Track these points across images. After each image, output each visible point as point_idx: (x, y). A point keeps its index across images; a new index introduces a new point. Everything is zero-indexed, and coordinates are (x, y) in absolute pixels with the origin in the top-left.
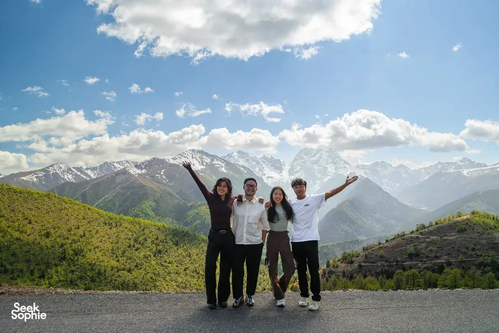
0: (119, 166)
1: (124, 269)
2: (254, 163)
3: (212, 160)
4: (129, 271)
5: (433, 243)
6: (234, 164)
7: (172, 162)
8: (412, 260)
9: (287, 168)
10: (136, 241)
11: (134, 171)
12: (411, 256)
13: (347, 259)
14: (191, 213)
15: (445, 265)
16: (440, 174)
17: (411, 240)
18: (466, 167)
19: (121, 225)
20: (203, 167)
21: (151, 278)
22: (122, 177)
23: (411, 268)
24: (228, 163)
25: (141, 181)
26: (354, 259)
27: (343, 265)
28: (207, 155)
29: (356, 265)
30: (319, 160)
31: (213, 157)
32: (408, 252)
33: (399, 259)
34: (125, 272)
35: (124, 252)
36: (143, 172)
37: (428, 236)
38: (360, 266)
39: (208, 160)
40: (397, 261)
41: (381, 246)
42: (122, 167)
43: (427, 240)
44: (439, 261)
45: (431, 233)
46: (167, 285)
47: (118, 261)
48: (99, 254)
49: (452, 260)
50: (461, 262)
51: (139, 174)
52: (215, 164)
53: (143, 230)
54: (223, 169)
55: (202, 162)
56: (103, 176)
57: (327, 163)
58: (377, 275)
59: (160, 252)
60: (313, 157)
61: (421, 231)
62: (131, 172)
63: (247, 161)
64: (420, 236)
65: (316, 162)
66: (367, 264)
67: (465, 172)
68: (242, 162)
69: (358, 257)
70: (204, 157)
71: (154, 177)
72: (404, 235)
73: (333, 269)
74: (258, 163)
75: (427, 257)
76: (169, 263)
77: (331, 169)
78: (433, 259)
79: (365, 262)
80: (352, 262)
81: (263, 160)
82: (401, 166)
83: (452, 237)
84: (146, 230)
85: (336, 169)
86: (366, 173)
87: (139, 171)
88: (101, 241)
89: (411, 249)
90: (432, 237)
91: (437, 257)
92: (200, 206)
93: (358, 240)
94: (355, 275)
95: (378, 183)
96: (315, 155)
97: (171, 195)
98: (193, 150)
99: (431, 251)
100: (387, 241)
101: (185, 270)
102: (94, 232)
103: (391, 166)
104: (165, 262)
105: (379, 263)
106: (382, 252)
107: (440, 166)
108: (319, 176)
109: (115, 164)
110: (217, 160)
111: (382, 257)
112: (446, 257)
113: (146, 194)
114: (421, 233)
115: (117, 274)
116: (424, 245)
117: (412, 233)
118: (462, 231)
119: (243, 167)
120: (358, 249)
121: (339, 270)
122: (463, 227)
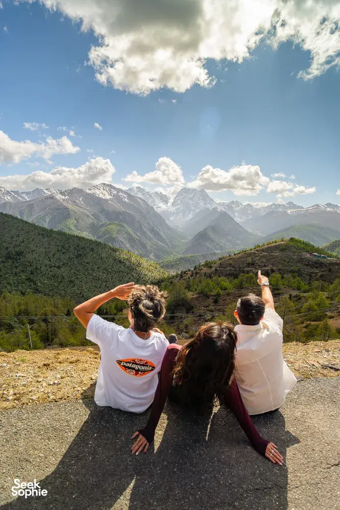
0: (48, 192)
1: (54, 267)
2: (148, 196)
3: (118, 192)
4: (59, 267)
5: (264, 257)
6: (133, 196)
7: (88, 191)
8: (249, 267)
9: (171, 201)
10: (63, 247)
11: (59, 197)
12: (249, 265)
13: (208, 265)
14: (103, 229)
15: (269, 271)
16: (273, 212)
17: (250, 255)
18: (290, 208)
19: (51, 235)
20: (111, 197)
21: (75, 273)
22: (50, 201)
23: (248, 272)
24: (129, 196)
25: (65, 204)
26: (212, 265)
27: (205, 269)
28: (114, 188)
29: (213, 269)
30: (194, 197)
31: (119, 190)
32: (248, 262)
33: (241, 266)
34: (56, 269)
35: (54, 255)
36: (66, 198)
37: (261, 252)
38: (216, 270)
39: (115, 192)
40: (240, 268)
41: (231, 257)
42: (49, 193)
43: (260, 255)
44: (266, 268)
45: (263, 251)
46: (86, 278)
47: (50, 261)
48: (35, 255)
49: (274, 268)
50: (280, 270)
51: (63, 200)
52: (120, 196)
53: (68, 240)
54: (126, 200)
55: (111, 193)
56: (35, 199)
57: (199, 200)
58: (226, 275)
59: (80, 255)
60: (190, 194)
61: (257, 249)
62: (57, 197)
63: (143, 194)
64: (256, 252)
65: (191, 199)
66: (221, 269)
67: (289, 212)
68: (140, 195)
69: (215, 264)
70: (112, 189)
71: (75, 202)
72: (246, 251)
73: (198, 271)
74: (151, 196)
75: (259, 266)
76: (87, 263)
77: (202, 204)
78: (262, 267)
79: (219, 268)
80: (211, 267)
81: (154, 194)
82: (249, 205)
83: (277, 254)
84: (70, 240)
85: (205, 204)
86: (225, 208)
87: (63, 197)
88: (37, 247)
89: (249, 260)
90: (264, 253)
91: (265, 266)
92: (108, 225)
93: (215, 253)
94: (212, 275)
95: (232, 216)
96: (192, 193)
97: (88, 216)
98: (104, 184)
99: (262, 262)
100: (235, 254)
101: (98, 268)
102: (32, 239)
103: (242, 204)
104: (84, 262)
105: (228, 268)
106: (231, 262)
107: (273, 207)
108: (193, 208)
109: (45, 191)
110: (122, 192)
111: (230, 264)
112: (270, 266)
113: (69, 214)
114: (257, 250)
115: (49, 270)
116: (258, 258)
117: (251, 250)
118: (283, 250)
119: (140, 198)
120: (215, 258)
121: (203, 271)
122: (284, 247)
